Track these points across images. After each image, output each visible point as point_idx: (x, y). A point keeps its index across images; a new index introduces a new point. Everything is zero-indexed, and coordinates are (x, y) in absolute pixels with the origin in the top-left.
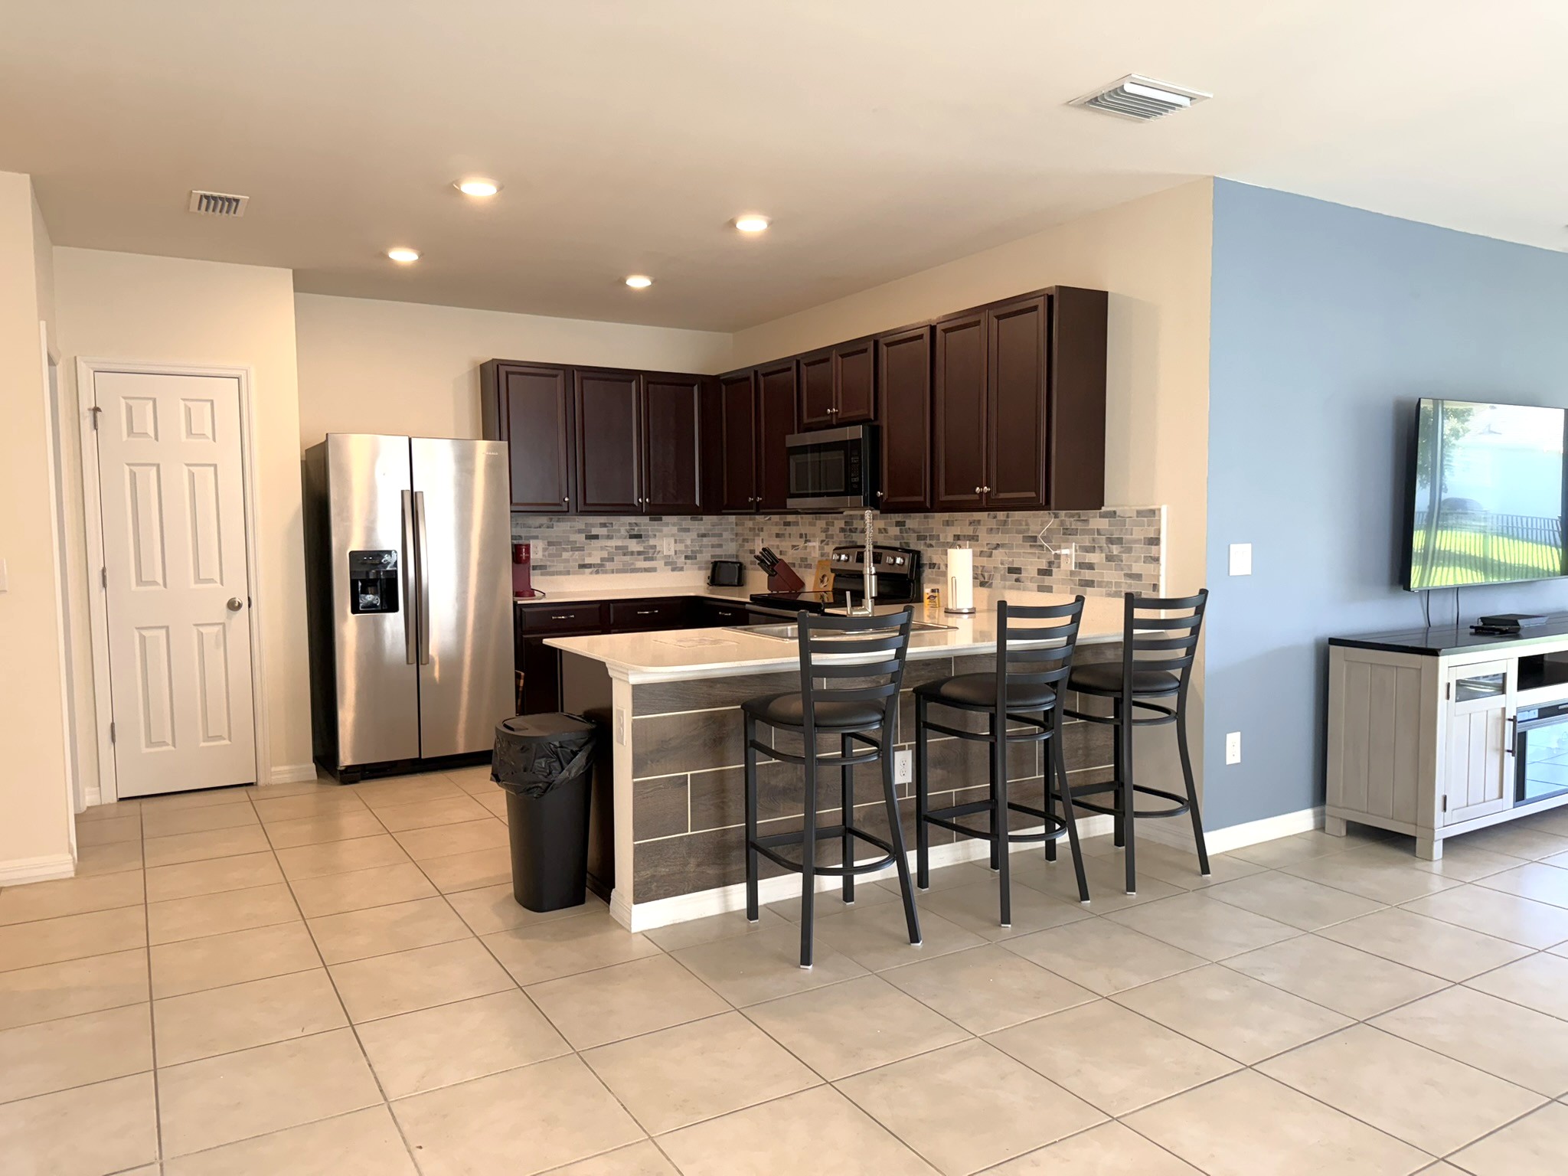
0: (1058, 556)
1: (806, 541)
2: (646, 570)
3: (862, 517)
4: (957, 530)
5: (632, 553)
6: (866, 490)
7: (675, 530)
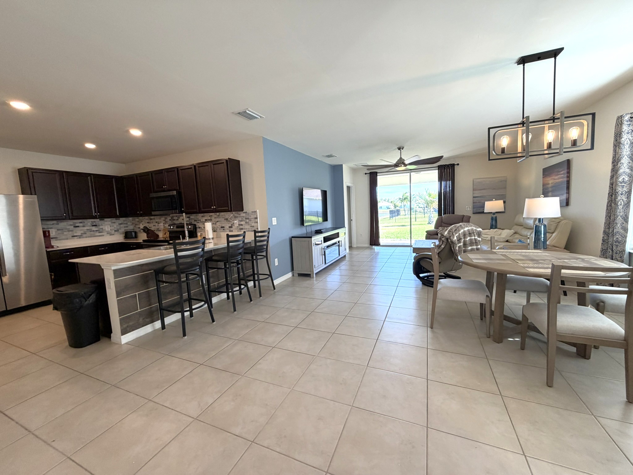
0: (234, 223)
1: (158, 224)
2: (100, 236)
3: (183, 216)
4: (206, 218)
5: (94, 231)
6: (178, 208)
7: (110, 223)
